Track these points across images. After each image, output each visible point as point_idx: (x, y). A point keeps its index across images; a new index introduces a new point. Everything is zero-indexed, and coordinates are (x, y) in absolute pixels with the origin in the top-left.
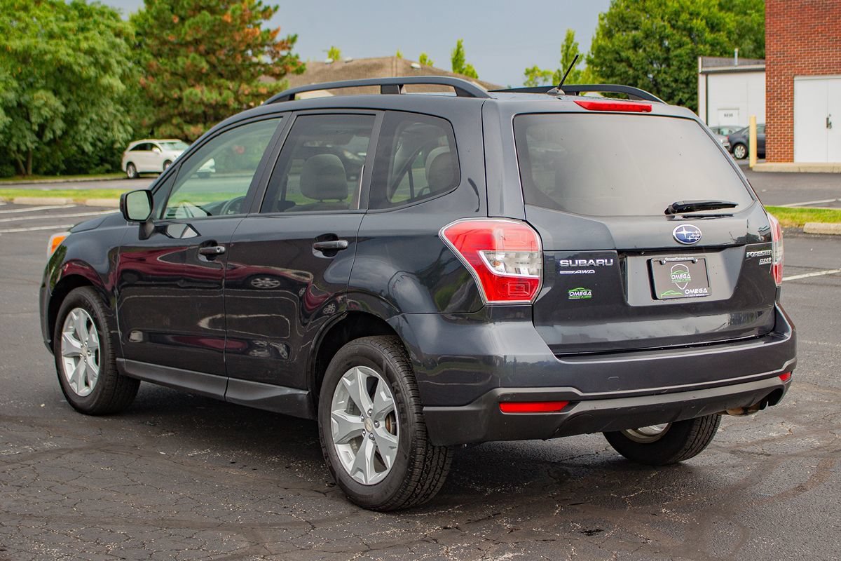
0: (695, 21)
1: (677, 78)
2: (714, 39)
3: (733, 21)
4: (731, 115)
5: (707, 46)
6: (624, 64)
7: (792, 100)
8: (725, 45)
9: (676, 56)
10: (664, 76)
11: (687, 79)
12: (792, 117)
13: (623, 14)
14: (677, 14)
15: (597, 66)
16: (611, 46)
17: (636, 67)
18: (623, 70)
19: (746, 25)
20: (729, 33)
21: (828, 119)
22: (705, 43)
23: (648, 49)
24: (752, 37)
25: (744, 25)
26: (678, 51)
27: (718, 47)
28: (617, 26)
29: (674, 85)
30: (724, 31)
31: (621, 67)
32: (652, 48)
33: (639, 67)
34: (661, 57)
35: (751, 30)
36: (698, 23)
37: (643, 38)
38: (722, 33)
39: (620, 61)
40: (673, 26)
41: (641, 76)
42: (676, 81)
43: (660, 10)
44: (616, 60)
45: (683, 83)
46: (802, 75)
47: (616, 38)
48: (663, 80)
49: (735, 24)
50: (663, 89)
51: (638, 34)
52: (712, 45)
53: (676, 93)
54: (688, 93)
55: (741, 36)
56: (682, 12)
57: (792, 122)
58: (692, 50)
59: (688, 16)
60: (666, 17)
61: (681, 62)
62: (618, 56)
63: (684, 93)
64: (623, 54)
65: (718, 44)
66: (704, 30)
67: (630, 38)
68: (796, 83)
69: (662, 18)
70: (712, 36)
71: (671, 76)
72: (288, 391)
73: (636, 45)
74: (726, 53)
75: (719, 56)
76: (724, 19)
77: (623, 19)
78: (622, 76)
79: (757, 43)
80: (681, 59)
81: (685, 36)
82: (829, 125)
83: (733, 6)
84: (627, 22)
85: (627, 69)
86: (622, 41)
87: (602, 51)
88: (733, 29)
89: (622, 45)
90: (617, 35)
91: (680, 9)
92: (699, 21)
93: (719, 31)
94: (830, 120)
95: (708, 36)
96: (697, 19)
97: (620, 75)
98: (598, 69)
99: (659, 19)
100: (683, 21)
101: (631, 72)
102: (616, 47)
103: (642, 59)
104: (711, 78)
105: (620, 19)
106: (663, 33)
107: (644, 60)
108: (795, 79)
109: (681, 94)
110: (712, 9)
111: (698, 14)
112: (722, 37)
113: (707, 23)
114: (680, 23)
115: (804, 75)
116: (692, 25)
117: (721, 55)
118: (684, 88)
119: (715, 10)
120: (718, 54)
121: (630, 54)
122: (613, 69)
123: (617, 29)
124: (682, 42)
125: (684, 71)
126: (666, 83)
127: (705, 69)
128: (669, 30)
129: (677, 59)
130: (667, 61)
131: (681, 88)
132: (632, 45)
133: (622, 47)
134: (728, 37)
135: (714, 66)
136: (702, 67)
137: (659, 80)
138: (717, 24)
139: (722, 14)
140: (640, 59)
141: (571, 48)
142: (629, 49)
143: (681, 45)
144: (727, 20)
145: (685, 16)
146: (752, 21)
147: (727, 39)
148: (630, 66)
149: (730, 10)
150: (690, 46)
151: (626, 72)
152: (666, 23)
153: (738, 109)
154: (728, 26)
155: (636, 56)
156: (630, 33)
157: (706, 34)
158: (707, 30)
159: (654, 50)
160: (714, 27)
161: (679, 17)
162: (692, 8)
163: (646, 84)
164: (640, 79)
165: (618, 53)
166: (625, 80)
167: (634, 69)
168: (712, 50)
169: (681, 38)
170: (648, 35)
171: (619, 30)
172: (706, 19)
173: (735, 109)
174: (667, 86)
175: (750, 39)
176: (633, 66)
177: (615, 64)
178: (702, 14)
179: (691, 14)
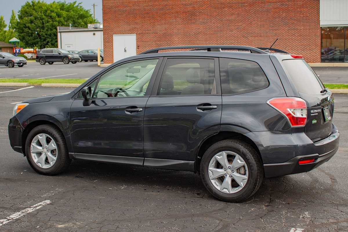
0: (52, 13)
1: (47, 33)
2: (59, 20)
3: (65, 14)
4: (70, 47)
5: (57, 23)
6: (27, 28)
7: (112, 42)
8: (63, 22)
9: (46, 26)
10: (42, 33)
11: (50, 34)
12: (113, 48)
13: (26, 11)
14: (46, 11)
15: (17, 29)
16: (22, 22)
17: (32, 30)
18: (27, 31)
19: (70, 16)
20: (64, 18)
21: (125, 49)
22: (56, 21)
23: (36, 23)
24: (72, 19)
25: (69, 16)
26: (47, 24)
27: (61, 23)
28: (24, 15)
29: (46, 36)
30: (62, 17)
31: (26, 30)
32: (38, 23)
33: (33, 29)
34: (41, 26)
35: (71, 17)
36: (54, 15)
37: (34, 19)
38: (61, 18)
39: (26, 27)
40: (45, 15)
41: (34, 33)
42: (46, 34)
43: (40, 10)
44: (24, 27)
45: (49, 35)
46: (116, 34)
47: (24, 19)
48: (42, 34)
49: (66, 15)
50: (42, 37)
51: (32, 18)
52: (58, 22)
53: (46, 39)
54: (50, 39)
55: (68, 19)
56: (48, 10)
57: (113, 50)
58: (52, 24)
59: (50, 12)
60: (43, 12)
61: (48, 28)
62: (25, 26)
63: (49, 39)
64: (27, 25)
65: (60, 22)
66: (56, 17)
67: (29, 19)
68: (113, 37)
69: (41, 12)
70: (59, 19)
71: (44, 33)
72: (183, 162)
73: (32, 22)
74: (63, 25)
75: (61, 26)
76: (62, 13)
77: (26, 13)
78: (27, 33)
79: (74, 22)
80: (48, 27)
81: (49, 19)
82: (125, 51)
83: (64, 9)
84: (28, 14)
85: (29, 30)
86: (26, 20)
87: (19, 24)
88: (65, 17)
89: (26, 22)
90: (24, 18)
91: (47, 9)
92: (54, 14)
93: (60, 17)
94: (126, 49)
95: (57, 19)
96: (53, 13)
97: (26, 33)
98: (17, 30)
99: (40, 13)
100: (48, 13)
101: (30, 31)
102: (24, 23)
103: (34, 27)
104: (62, 34)
105: (25, 12)
106: (42, 18)
107: (35, 27)
108: (113, 35)
109: (48, 39)
110: (58, 10)
111: (53, 11)
112: (62, 19)
113: (56, 14)
114: (47, 14)
115: (117, 34)
116: (52, 15)
117: (62, 26)
118: (49, 37)
119: (59, 10)
120: (61, 25)
121: (29, 25)
122: (23, 30)
123: (24, 16)
124: (48, 21)
125: (49, 31)
126: (43, 35)
127: (60, 31)
128: (44, 17)
129: (47, 27)
130: (43, 28)
131: (48, 37)
132: (30, 22)
133: (27, 23)
134: (64, 19)
135: (63, 30)
136: (59, 30)
137: (40, 34)
138: (60, 15)
139: (61, 11)
140: (33, 27)
141: (2, 22)
142: (29, 23)
143: (48, 22)
144: (63, 13)
145: (49, 12)
146: (71, 14)
147: (63, 20)
148: (29, 29)
149: (63, 10)
150: (51, 23)
151: (28, 31)
152: (42, 14)
153: (72, 45)
154: (64, 16)
155: (32, 26)
156: (29, 18)
157: (57, 18)
158: (57, 17)
159: (38, 24)
160: (59, 16)
161: (47, 12)
162: (51, 9)
163: (36, 36)
164: (33, 34)
165: (25, 25)
166: (28, 34)
167: (31, 30)
168: (59, 24)
169: (48, 20)
170: (36, 18)
171: (25, 16)
172: (56, 13)
173: (71, 45)
174: (43, 36)
175: (71, 20)
176: (31, 29)
177: (24, 28)
178: (55, 11)
179: (51, 11)
